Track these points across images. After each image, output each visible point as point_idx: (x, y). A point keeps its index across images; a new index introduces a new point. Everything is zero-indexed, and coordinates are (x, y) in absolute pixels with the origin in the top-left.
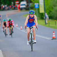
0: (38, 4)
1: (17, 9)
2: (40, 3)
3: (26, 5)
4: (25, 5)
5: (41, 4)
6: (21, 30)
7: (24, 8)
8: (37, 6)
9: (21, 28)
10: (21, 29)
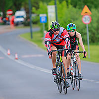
0: (45, 15)
1: (8, 24)
2: (49, 14)
3: (25, 16)
4: (22, 17)
5: (51, 16)
6: (16, 61)
7: (21, 22)
8: (43, 20)
9: (17, 57)
10: (16, 59)
